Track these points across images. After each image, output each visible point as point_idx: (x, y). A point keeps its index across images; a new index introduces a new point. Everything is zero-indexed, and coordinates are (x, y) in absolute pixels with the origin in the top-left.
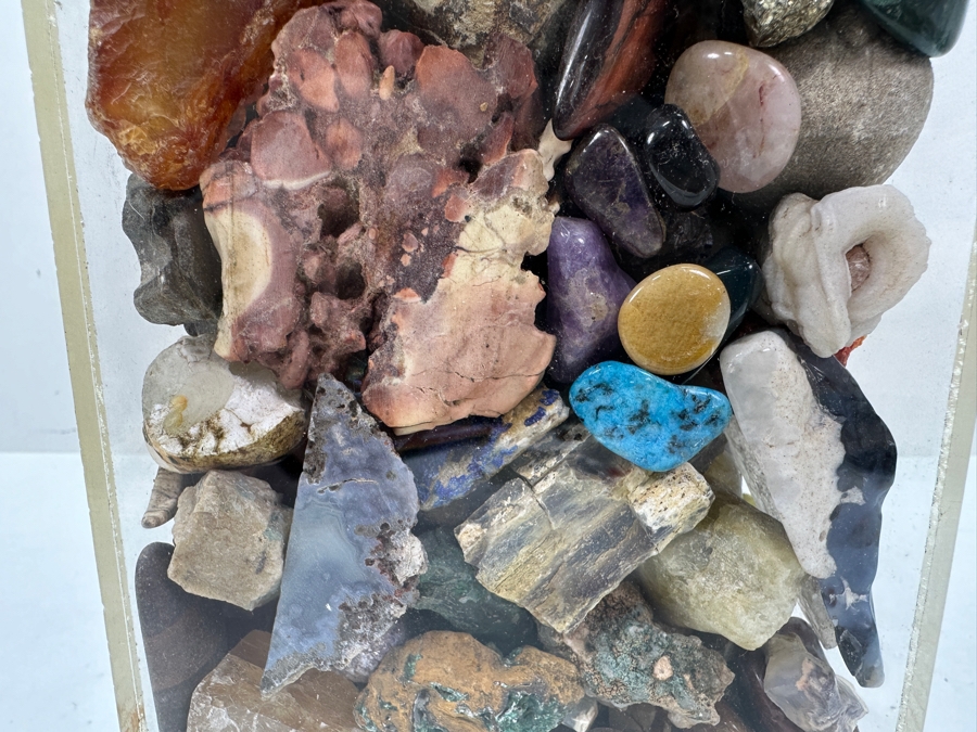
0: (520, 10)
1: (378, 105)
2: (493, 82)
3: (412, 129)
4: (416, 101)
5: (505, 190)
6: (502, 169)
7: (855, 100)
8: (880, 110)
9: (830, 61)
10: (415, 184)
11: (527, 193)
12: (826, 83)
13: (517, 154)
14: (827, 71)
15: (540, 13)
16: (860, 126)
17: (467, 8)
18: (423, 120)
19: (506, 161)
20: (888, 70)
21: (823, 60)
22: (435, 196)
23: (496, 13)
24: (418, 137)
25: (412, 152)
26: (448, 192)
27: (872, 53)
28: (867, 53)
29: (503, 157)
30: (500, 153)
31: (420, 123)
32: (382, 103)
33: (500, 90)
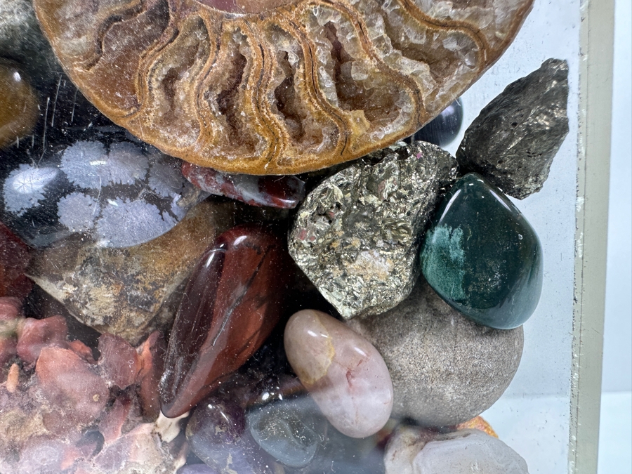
0: (137, 297)
1: (6, 396)
2: (103, 377)
3: (37, 415)
4: (39, 392)
5: (123, 464)
6: (119, 448)
7: (443, 369)
8: (467, 379)
9: (419, 331)
10: (44, 460)
11: (143, 467)
12: (416, 353)
13: (131, 434)
14: (416, 341)
15: (157, 297)
16: (450, 389)
17: (90, 300)
18: (46, 407)
19: (122, 441)
20: (471, 343)
21: (412, 330)
22: (63, 469)
23: (116, 302)
24: (44, 421)
25: (40, 434)
26: (75, 465)
27: (457, 323)
28: (452, 323)
29: (118, 438)
30: (115, 434)
31: (44, 410)
32: (9, 394)
33: (110, 383)
